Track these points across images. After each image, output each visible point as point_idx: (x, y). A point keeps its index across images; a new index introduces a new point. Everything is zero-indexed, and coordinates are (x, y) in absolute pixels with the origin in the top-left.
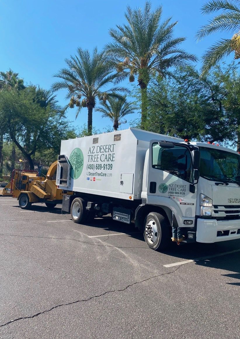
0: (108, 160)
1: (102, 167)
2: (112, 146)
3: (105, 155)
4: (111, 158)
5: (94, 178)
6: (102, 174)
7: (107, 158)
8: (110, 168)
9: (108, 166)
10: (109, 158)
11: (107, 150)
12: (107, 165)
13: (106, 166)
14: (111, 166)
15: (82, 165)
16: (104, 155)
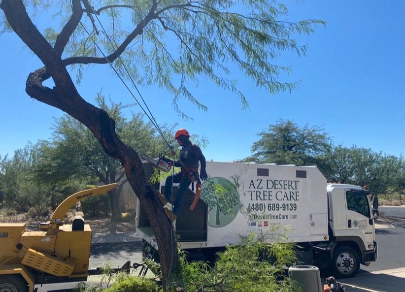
0: (289, 199)
1: (281, 208)
2: (294, 183)
3: (284, 193)
4: (294, 197)
5: (265, 222)
6: (280, 216)
7: (287, 196)
8: (293, 208)
9: (290, 207)
10: (290, 196)
11: (287, 187)
12: (288, 205)
13: (286, 207)
14: (294, 207)
15: (235, 205)
16: (282, 192)
